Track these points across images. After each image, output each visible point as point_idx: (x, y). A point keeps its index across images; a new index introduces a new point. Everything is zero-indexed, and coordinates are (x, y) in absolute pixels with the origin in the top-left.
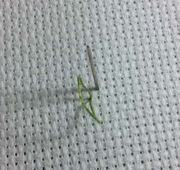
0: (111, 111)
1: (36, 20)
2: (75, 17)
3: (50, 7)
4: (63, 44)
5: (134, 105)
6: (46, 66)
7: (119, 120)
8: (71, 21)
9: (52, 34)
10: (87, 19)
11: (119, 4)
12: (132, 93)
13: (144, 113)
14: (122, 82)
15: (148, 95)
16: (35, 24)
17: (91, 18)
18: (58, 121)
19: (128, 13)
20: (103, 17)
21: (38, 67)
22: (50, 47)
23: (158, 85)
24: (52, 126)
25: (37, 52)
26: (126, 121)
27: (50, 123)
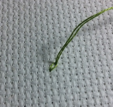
0: (65, 80)
1: (14, 18)
2: (42, 16)
3: (24, 10)
4: (32, 33)
6: (19, 48)
7: (71, 87)
8: (39, 19)
9: (25, 27)
10: (50, 18)
11: (74, 8)
12: (82, 68)
14: (75, 60)
15: (94, 70)
16: (13, 21)
17: (53, 17)
18: (25, 87)
19: (79, 14)
20: (61, 16)
21: (13, 49)
22: (22, 36)
24: (20, 91)
25: (13, 39)
26: (77, 88)
27: (19, 88)
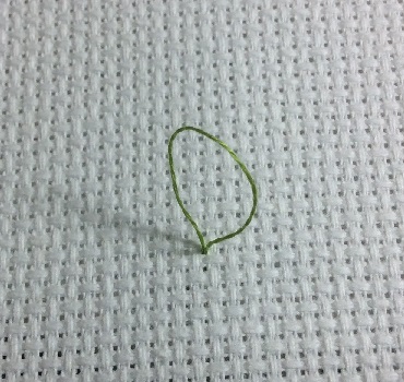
0: (245, 280)
1: (103, 82)
2: (186, 82)
3: (134, 58)
4: (155, 134)
5: (296, 272)
6: (117, 177)
7: (261, 300)
8: (176, 89)
9: (135, 114)
10: (209, 87)
11: (279, 62)
12: (293, 246)
13: (315, 289)
14: (274, 222)
15: (327, 254)
16: (102, 89)
17: (218, 86)
18: (134, 292)
19: (295, 82)
20: (243, 84)
21: (100, 179)
22: (129, 139)
23: (349, 234)
24: (119, 302)
25: (101, 148)
26: (277, 303)
27: (116, 294)
